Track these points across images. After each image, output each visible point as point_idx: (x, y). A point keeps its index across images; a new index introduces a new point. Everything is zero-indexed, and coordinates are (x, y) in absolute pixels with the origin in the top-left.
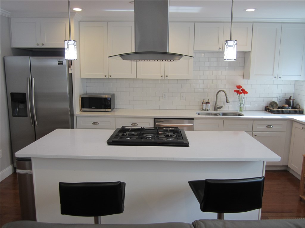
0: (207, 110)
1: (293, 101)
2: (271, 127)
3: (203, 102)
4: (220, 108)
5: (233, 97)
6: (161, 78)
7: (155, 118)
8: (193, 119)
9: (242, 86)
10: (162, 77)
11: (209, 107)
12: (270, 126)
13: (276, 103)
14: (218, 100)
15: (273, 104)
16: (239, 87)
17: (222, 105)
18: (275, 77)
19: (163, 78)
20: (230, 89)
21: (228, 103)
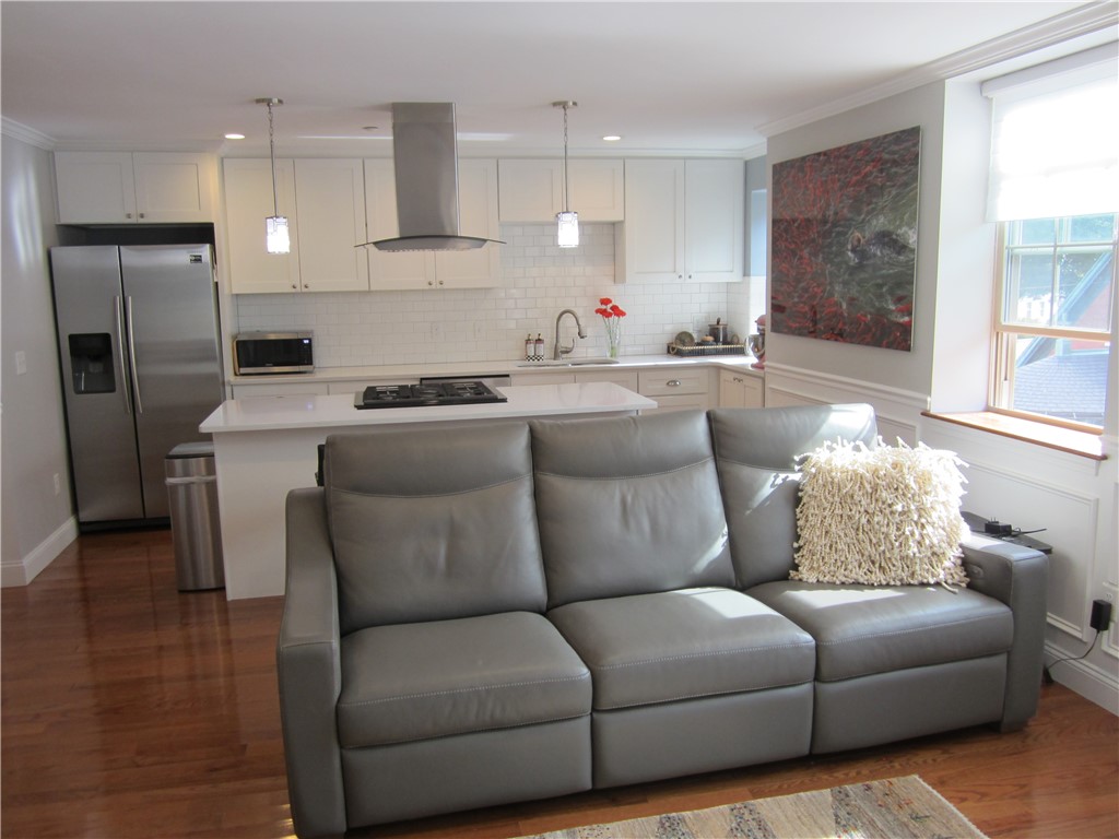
0: (538, 358)
1: (725, 329)
2: (675, 385)
3: (528, 341)
4: (567, 352)
5: (595, 325)
6: (428, 287)
7: (422, 379)
8: (508, 376)
9: (611, 298)
10: (430, 284)
11: (543, 350)
12: (675, 382)
13: (690, 336)
14: (561, 335)
15: (683, 337)
16: (605, 301)
17: (571, 346)
18: (680, 277)
19: (433, 287)
20: (585, 308)
21: (582, 337)
